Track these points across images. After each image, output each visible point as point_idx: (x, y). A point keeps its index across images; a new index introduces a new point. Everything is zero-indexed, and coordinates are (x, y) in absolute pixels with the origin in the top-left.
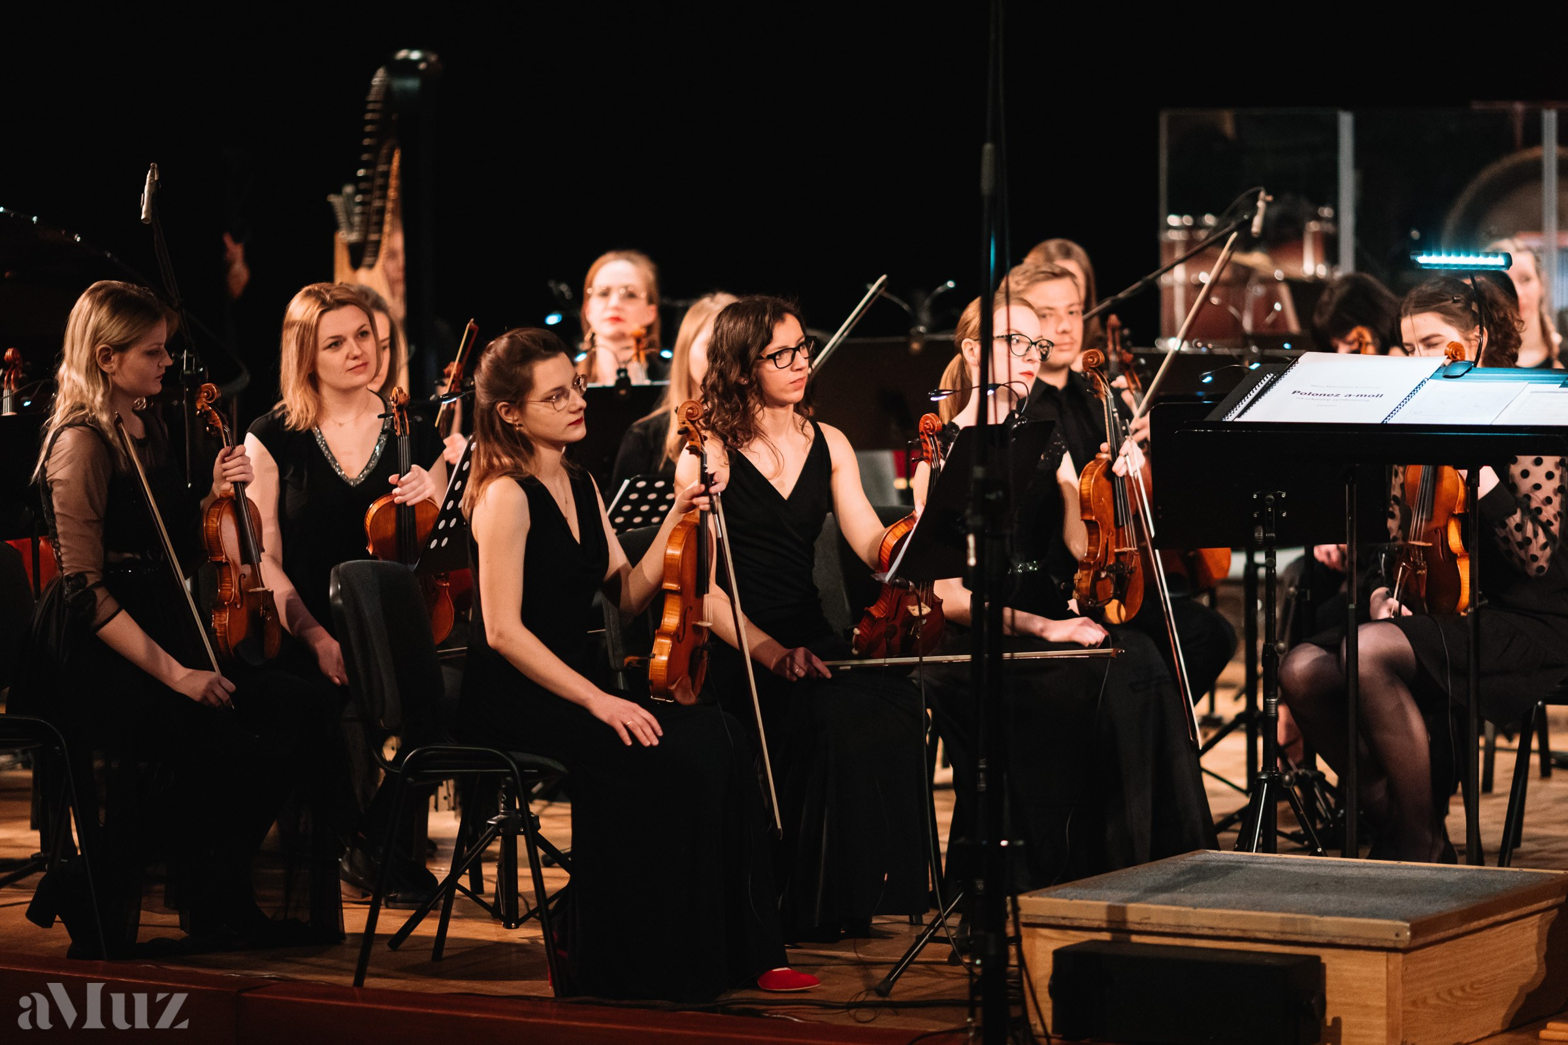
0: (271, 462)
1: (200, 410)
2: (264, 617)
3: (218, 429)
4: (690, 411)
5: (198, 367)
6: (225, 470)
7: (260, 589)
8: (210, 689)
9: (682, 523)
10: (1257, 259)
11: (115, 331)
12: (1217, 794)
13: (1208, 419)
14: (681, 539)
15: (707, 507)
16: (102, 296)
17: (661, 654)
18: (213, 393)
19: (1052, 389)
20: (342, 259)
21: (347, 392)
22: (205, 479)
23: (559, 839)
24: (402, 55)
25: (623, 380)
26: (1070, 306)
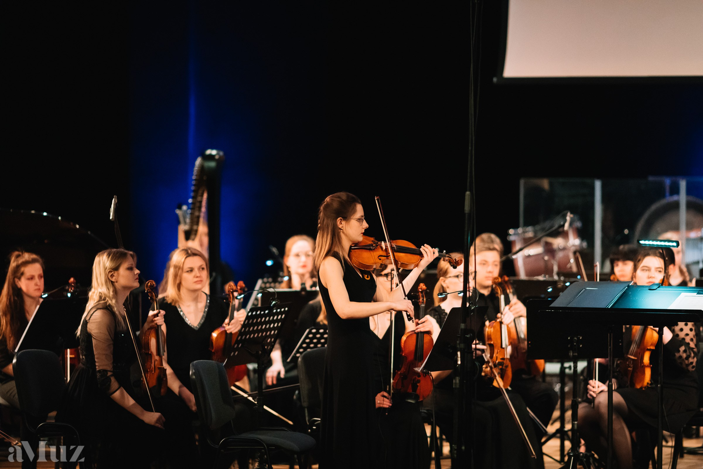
3: (153, 299)
13: (550, 306)
18: (153, 284)
20: (181, 236)
21: (193, 291)
24: (208, 152)
25: (304, 289)
26: (495, 261)
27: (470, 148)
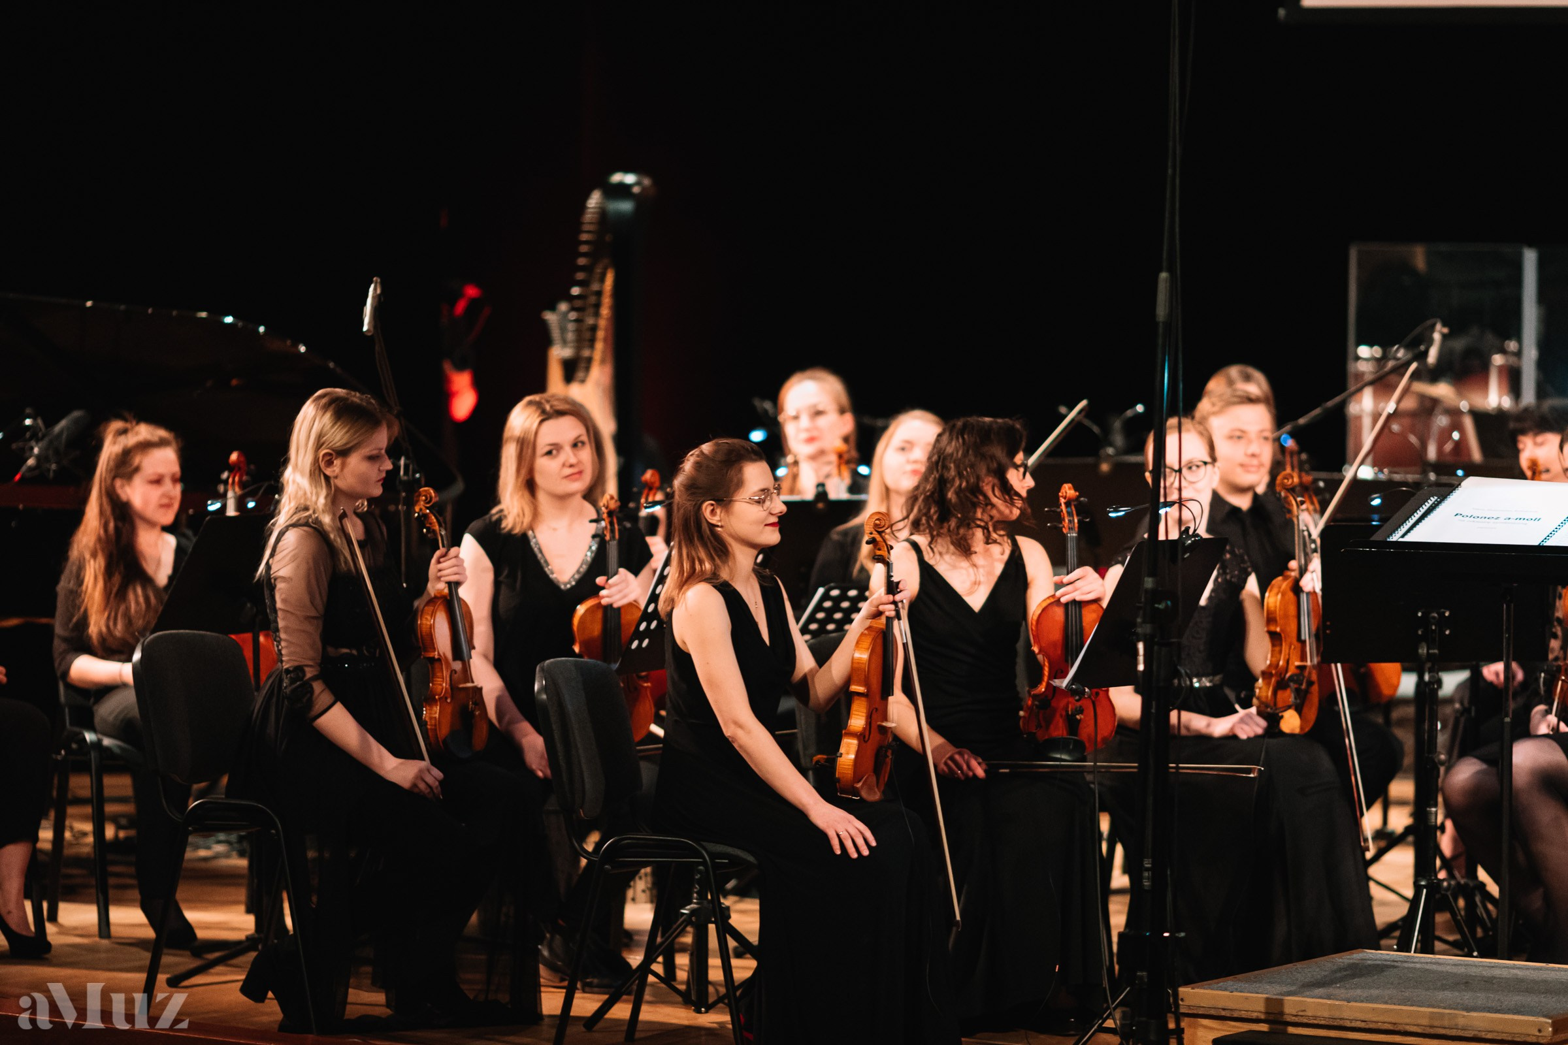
0: (487, 563)
1: (418, 513)
2: (473, 712)
3: (434, 531)
4: (877, 522)
5: (415, 472)
6: (440, 570)
7: (470, 685)
8: (420, 777)
9: (869, 628)
10: (1442, 390)
11: (338, 436)
12: (1384, 904)
13: (1373, 538)
14: (869, 644)
15: (893, 614)
16: (325, 404)
17: (848, 754)
18: (431, 498)
19: (1236, 510)
20: (555, 373)
21: (562, 498)
22: (421, 579)
23: (749, 932)
24: (617, 178)
25: (822, 495)
26: (1262, 431)
27: (1170, 171)
